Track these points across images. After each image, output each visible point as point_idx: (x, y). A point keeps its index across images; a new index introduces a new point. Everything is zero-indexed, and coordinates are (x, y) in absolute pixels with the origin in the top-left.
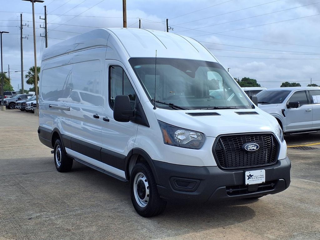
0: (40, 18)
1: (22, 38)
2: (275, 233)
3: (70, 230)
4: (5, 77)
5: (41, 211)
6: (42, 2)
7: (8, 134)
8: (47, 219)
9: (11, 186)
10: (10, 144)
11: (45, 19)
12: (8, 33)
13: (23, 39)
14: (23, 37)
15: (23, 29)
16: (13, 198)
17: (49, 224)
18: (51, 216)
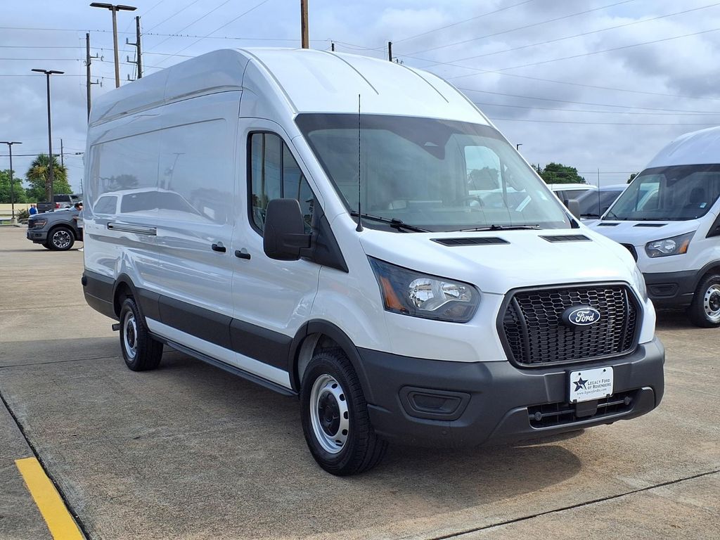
0: (127, 43)
1: (89, 83)
2: (609, 464)
3: (215, 458)
4: (57, 165)
5: (156, 425)
6: (133, 9)
7: (73, 280)
8: (171, 438)
9: (92, 378)
10: (77, 301)
11: (138, 44)
12: (62, 73)
13: (91, 85)
14: (91, 81)
15: (91, 66)
16: (99, 400)
17: (175, 448)
18: (176, 433)
